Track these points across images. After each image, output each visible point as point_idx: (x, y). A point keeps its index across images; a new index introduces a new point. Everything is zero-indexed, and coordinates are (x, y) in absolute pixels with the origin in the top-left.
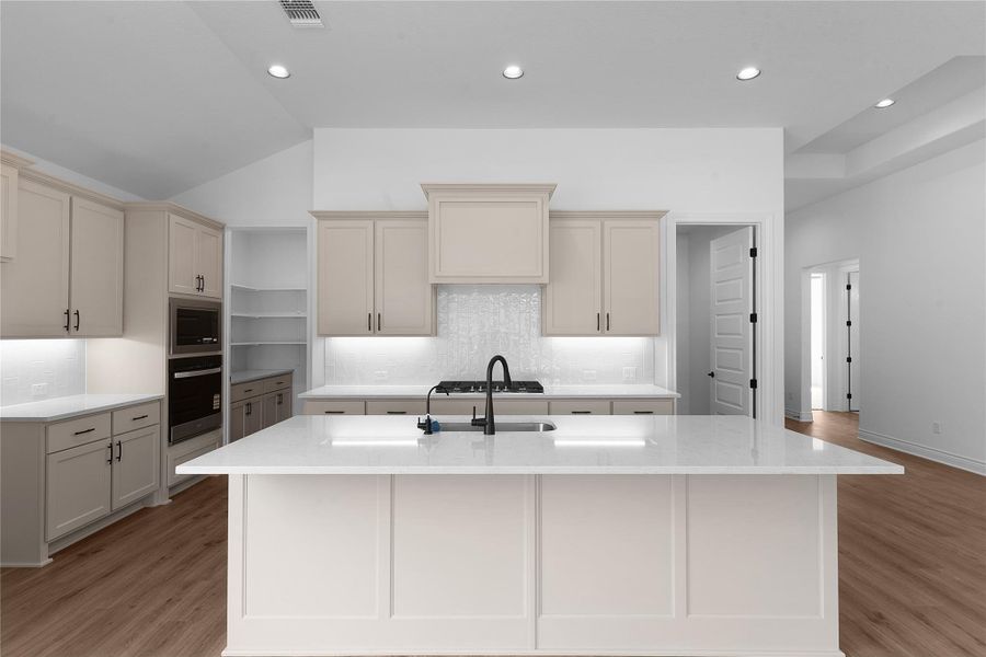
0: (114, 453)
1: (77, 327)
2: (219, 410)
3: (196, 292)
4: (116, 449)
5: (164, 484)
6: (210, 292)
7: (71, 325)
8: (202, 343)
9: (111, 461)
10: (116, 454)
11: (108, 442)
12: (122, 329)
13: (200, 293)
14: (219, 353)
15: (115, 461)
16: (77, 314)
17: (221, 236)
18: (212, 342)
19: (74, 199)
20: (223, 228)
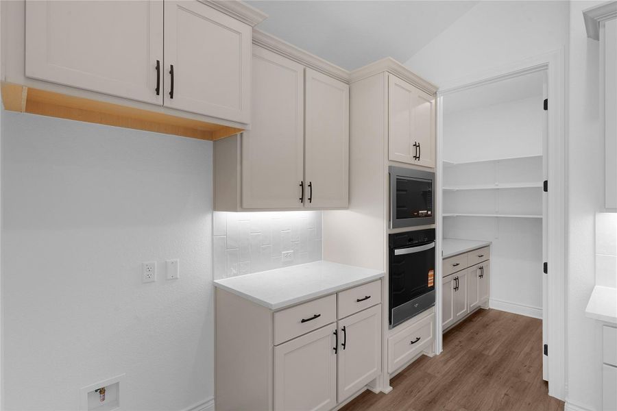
0: (340, 340)
1: (310, 199)
2: (433, 288)
3: (413, 161)
4: (341, 334)
5: (385, 371)
6: (425, 161)
7: (305, 196)
8: (418, 216)
9: (336, 349)
10: (341, 341)
11: (333, 328)
12: (348, 200)
13: (417, 162)
14: (432, 226)
15: (340, 348)
16: (310, 186)
17: (433, 101)
18: (427, 215)
19: (307, 69)
20: (435, 94)
